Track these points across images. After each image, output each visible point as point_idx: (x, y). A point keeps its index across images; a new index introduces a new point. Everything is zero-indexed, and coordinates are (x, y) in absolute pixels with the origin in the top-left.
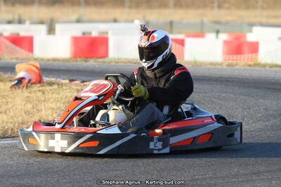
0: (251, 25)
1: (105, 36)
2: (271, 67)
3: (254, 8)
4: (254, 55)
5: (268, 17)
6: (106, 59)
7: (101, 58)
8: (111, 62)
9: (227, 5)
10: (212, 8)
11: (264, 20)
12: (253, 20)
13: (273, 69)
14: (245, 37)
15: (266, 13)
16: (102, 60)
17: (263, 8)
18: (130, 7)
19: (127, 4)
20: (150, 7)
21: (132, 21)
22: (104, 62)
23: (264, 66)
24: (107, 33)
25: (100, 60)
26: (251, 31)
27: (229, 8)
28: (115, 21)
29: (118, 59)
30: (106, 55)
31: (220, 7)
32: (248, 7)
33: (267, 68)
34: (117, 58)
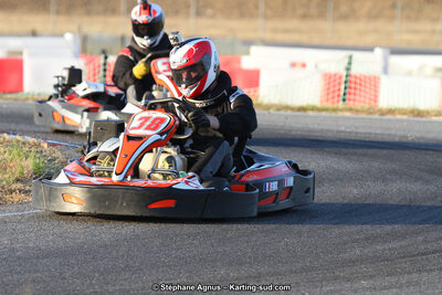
0: (249, 43)
1: (19, 57)
2: (278, 109)
3: (252, 16)
4: (252, 90)
5: (275, 31)
6: (19, 95)
7: (11, 92)
8: (27, 99)
9: (209, 11)
10: (188, 15)
11: (268, 36)
12: (251, 35)
13: (282, 112)
14: (239, 61)
15: (270, 24)
16: (13, 96)
17: (266, 17)
18: (58, 12)
19: (53, 7)
20: (88, 13)
21: (61, 35)
22: (16, 100)
23: (268, 107)
24: (21, 53)
25: (9, 96)
26: (248, 53)
27: (213, 16)
28: (34, 34)
29: (39, 94)
30: (19, 88)
31: (199, 14)
32: (242, 16)
33: (271, 111)
34: (36, 93)
